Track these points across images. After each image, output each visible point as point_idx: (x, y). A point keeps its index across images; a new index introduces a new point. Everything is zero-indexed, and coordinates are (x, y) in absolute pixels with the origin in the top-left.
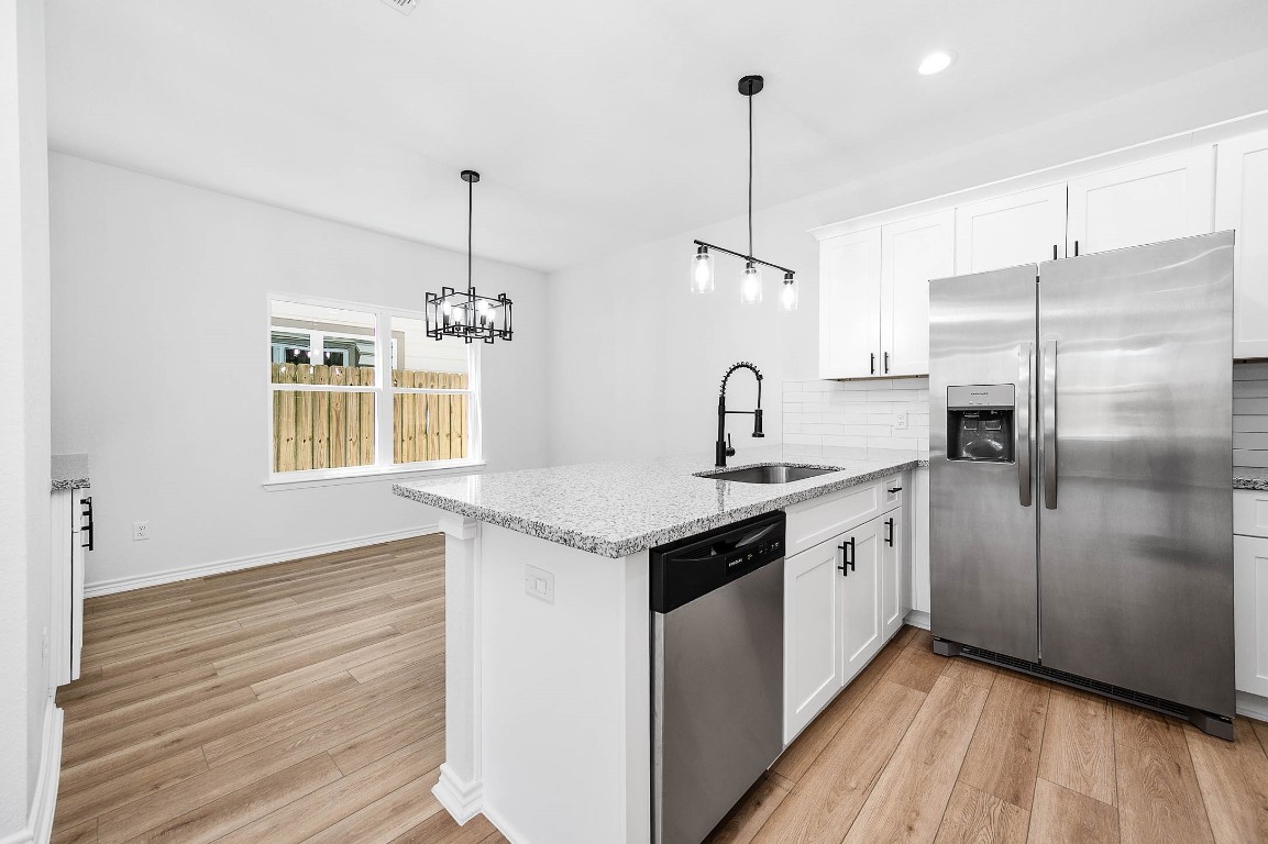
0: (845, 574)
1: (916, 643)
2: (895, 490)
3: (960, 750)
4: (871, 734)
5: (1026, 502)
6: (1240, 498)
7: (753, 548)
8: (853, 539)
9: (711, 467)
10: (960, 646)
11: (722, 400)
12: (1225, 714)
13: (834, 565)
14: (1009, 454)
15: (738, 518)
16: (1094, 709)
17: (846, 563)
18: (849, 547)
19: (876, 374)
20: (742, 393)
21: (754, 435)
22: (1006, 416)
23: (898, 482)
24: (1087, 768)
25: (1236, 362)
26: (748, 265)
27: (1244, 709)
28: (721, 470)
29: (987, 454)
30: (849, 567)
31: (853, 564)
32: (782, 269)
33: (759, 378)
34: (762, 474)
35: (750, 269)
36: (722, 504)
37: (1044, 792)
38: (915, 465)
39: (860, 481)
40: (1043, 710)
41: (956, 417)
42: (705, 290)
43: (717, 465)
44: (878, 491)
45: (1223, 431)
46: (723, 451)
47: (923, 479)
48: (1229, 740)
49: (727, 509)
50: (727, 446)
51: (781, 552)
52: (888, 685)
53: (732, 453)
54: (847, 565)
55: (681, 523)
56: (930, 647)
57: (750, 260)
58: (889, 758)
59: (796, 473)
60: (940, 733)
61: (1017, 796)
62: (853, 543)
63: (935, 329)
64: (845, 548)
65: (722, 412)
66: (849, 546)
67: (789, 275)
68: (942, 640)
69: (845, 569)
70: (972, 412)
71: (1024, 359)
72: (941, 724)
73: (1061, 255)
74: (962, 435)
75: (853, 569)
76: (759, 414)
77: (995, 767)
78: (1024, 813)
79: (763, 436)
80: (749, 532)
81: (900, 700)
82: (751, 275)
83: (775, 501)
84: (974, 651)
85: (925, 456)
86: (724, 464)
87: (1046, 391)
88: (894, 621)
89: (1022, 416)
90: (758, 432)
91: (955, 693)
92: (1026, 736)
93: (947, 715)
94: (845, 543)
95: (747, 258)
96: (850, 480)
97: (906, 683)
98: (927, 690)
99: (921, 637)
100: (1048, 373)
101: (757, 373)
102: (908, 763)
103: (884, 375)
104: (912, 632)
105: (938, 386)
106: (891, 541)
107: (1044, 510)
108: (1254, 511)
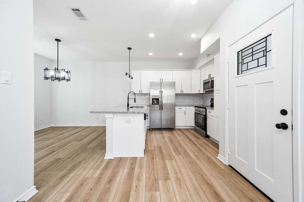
5: (160, 109)
10: (153, 128)
11: (128, 97)
14: (158, 104)
16: (166, 131)
22: (158, 99)
26: (129, 76)
27: (176, 128)
29: (156, 104)
41: (153, 99)
46: (128, 105)
63: (151, 88)
65: (128, 99)
67: (132, 78)
70: (155, 99)
74: (154, 102)
76: (135, 99)
81: (150, 135)
86: (128, 107)
89: (160, 99)
97: (150, 133)
101: (134, 93)
103: (141, 93)
107: (162, 110)
108: (177, 108)
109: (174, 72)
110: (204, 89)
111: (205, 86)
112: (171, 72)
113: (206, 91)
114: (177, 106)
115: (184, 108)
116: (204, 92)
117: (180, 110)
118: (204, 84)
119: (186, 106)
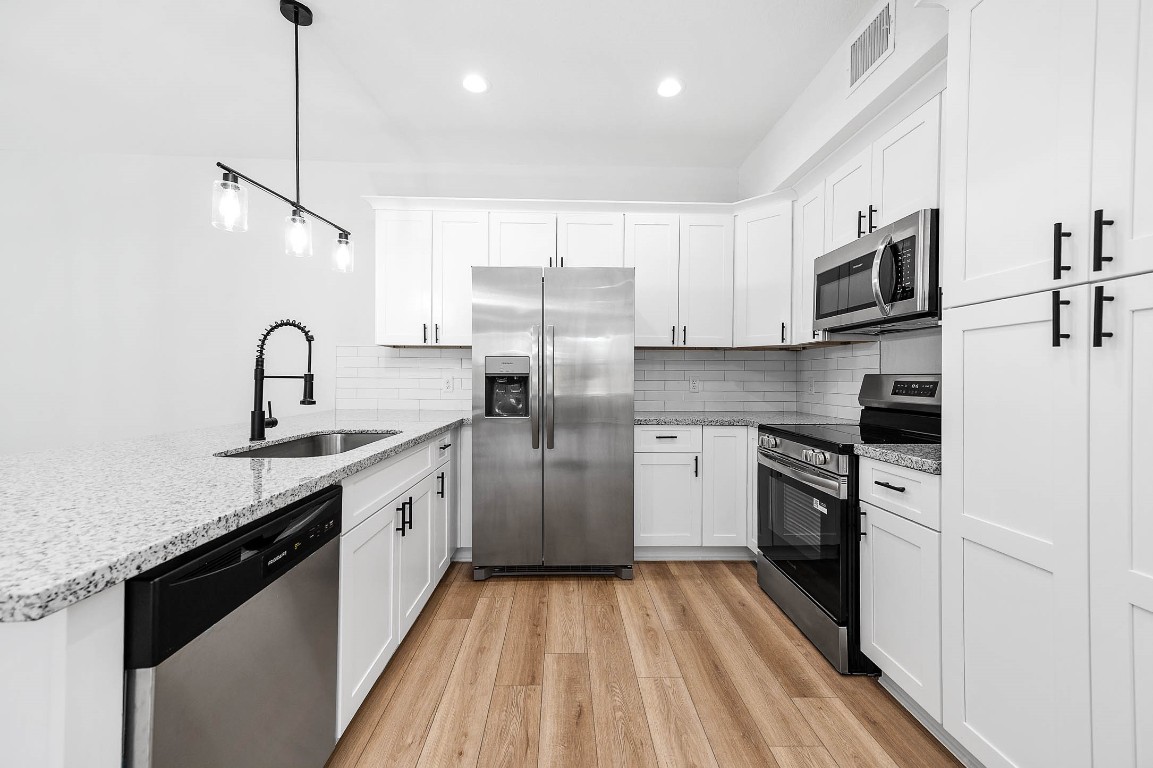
0: (403, 535)
1: (460, 576)
2: (446, 446)
3: (496, 657)
4: (425, 680)
5: (536, 446)
6: (638, 429)
7: (301, 536)
8: (411, 498)
9: (244, 441)
10: (492, 568)
11: (260, 362)
12: (629, 564)
13: (393, 527)
14: (526, 412)
15: (280, 504)
16: (573, 585)
17: (404, 523)
18: (406, 509)
19: (429, 343)
20: (286, 355)
21: (303, 403)
22: (523, 380)
23: (447, 439)
24: (571, 632)
25: (636, 348)
26: (294, 213)
27: (639, 556)
28: (257, 444)
29: (512, 411)
30: (407, 525)
31: (410, 522)
32: (336, 226)
33: (310, 339)
34: (313, 445)
35: (297, 217)
36: (258, 491)
37: (550, 665)
38: (460, 424)
39: (417, 442)
40: (545, 600)
41: (491, 381)
42: (234, 227)
43: (252, 439)
44: (430, 451)
45: (629, 390)
46: (261, 422)
47: (467, 435)
48: (631, 579)
49: (265, 496)
50: (267, 416)
51: (337, 529)
52: (439, 624)
53: (274, 423)
54: (405, 525)
55: (189, 529)
56: (471, 577)
57: (297, 208)
58: (441, 695)
59: (352, 440)
60: (481, 650)
61: (533, 678)
62: (410, 503)
63: (476, 309)
64: (403, 509)
65: (260, 376)
66: (407, 506)
67: (344, 235)
68: (481, 568)
69: (403, 529)
70: (503, 378)
71: (534, 338)
72: (481, 642)
73: (554, 265)
74: (495, 396)
75: (410, 528)
76: (309, 379)
77: (519, 661)
78: (539, 688)
79: (314, 403)
80: (295, 518)
81: (450, 633)
82: (298, 224)
83: (330, 476)
84: (502, 569)
85: (468, 415)
86: (261, 436)
87: (548, 362)
88: (444, 563)
89: (534, 380)
90: (308, 398)
91: (490, 609)
92: (537, 625)
93: (486, 631)
94: (404, 504)
95: (293, 204)
96: (408, 443)
97: (454, 616)
98: (470, 616)
99: (465, 569)
100: (549, 350)
101: (306, 333)
102: (457, 691)
103: (434, 344)
104: (457, 567)
105: (478, 357)
106: (442, 493)
107: (546, 450)
108: (644, 437)
109: (633, 217)
110: (819, 315)
111: (824, 296)
112: (616, 217)
113: (832, 331)
114: (646, 423)
115: (689, 438)
116: (820, 338)
117: (666, 445)
118: (823, 279)
119: (703, 424)
